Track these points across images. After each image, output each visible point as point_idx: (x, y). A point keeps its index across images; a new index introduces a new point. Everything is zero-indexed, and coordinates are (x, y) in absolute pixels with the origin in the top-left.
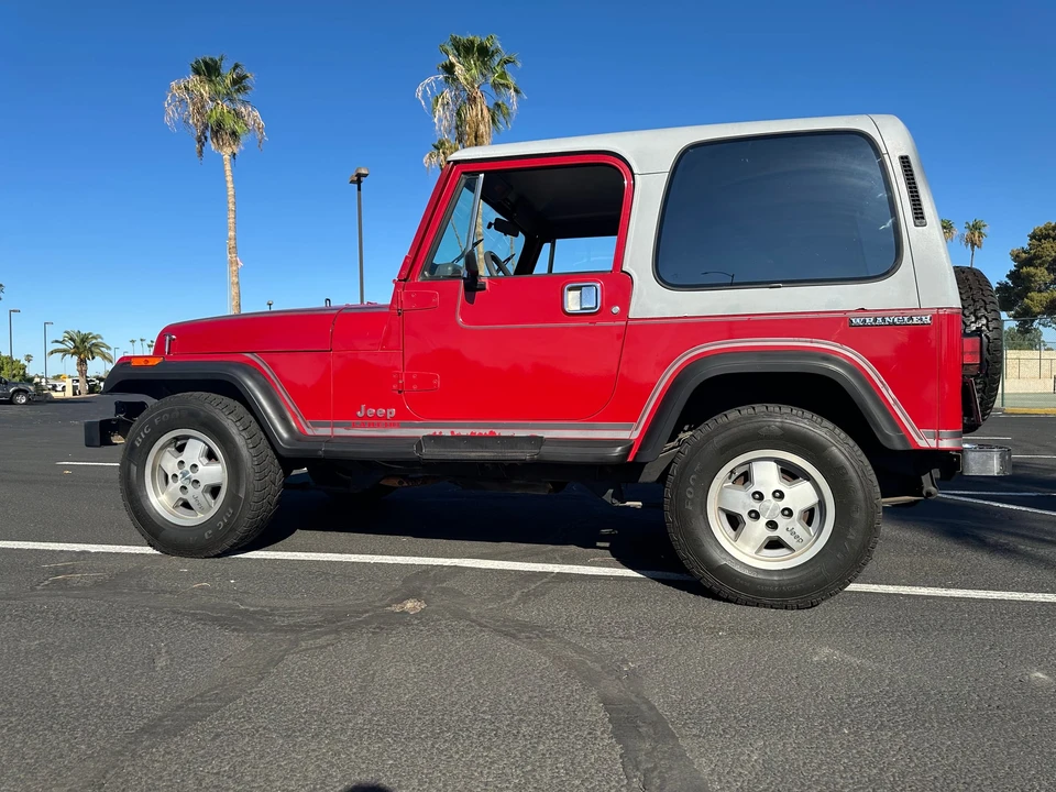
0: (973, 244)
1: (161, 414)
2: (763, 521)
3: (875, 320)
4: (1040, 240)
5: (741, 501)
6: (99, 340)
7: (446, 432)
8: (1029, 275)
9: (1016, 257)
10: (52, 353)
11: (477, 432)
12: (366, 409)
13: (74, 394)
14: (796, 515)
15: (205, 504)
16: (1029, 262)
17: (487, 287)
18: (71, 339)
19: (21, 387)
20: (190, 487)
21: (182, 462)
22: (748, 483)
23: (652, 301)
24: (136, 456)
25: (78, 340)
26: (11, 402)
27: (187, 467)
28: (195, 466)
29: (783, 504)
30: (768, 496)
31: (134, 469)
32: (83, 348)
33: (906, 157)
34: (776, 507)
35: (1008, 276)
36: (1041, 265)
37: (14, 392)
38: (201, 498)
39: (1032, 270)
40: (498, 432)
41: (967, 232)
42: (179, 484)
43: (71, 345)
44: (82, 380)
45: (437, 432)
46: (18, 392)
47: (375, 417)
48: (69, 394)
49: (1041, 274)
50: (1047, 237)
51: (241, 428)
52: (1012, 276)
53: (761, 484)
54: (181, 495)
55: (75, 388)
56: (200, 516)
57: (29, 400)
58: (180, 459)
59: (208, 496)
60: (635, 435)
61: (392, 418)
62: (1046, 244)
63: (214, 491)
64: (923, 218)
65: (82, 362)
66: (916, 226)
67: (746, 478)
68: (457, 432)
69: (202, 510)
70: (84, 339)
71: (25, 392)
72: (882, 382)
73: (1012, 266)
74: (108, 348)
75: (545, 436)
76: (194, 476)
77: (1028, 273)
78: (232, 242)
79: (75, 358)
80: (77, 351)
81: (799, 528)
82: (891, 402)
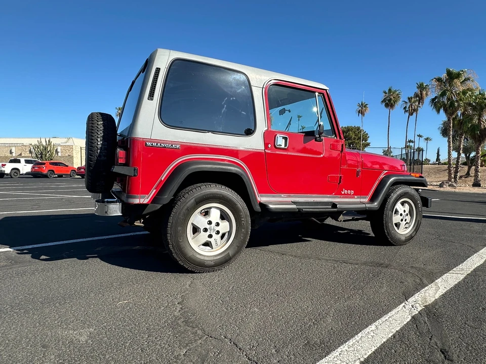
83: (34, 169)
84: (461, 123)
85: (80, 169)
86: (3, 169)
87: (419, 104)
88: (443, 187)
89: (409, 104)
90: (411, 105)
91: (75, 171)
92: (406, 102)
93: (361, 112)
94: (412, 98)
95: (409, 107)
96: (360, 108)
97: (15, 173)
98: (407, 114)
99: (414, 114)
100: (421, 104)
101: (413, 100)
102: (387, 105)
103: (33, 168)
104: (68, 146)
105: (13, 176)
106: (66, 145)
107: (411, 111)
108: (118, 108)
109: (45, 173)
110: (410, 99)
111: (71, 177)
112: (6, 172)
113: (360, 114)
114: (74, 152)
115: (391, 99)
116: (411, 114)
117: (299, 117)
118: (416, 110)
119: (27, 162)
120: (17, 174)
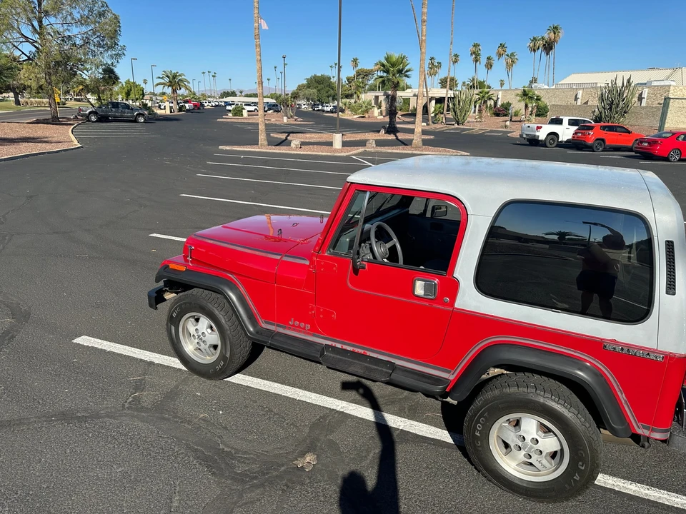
1: (185, 303)
2: (523, 452)
3: (622, 349)
5: (512, 438)
6: (183, 77)
7: (339, 346)
10: (157, 85)
11: (357, 350)
12: (294, 321)
13: (171, 112)
14: (544, 454)
15: (210, 353)
17: (366, 267)
18: (167, 76)
19: (141, 112)
20: (202, 343)
21: (197, 329)
22: (517, 427)
23: (470, 299)
24: (174, 321)
25: (171, 77)
26: (135, 121)
27: (200, 333)
28: (203, 333)
29: (536, 447)
30: (528, 439)
31: (173, 328)
32: (174, 81)
33: (672, 242)
34: (531, 447)
37: (137, 114)
38: (208, 350)
40: (368, 353)
42: (197, 341)
43: (167, 80)
44: (175, 103)
45: (334, 344)
46: (139, 115)
47: (299, 327)
48: (168, 112)
51: (227, 320)
53: (525, 432)
54: (197, 346)
55: (171, 108)
56: (208, 358)
57: (145, 120)
58: (196, 327)
59: (212, 349)
60: (452, 377)
61: (309, 330)
63: (215, 347)
64: (674, 289)
65: (174, 91)
66: (667, 293)
67: (517, 423)
68: (345, 347)
69: (209, 355)
70: (175, 76)
71: (143, 115)
72: (619, 389)
74: (189, 82)
75: (397, 363)
76: (204, 339)
78: (257, 31)
79: (170, 88)
80: (171, 84)
81: (544, 462)
82: (623, 402)
83: (576, 136)
85: (642, 143)
86: (537, 134)
97: (552, 139)
103: (576, 133)
104: (662, 86)
105: (548, 144)
106: (658, 86)
109: (590, 142)
112: (540, 138)
119: (572, 123)
120: (554, 141)
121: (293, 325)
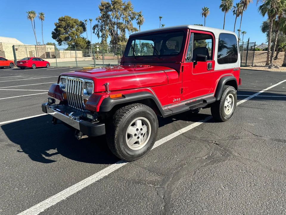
0: (42, 19)
4: (61, 21)
7: (189, 102)
8: (60, 30)
9: (56, 25)
16: (59, 26)
20: (140, 136)
28: (141, 129)
35: (54, 30)
36: (62, 28)
39: (60, 29)
40: (196, 99)
41: (40, 16)
45: (187, 102)
49: (62, 30)
50: (63, 20)
52: (55, 30)
58: (137, 128)
60: (213, 95)
61: (180, 101)
62: (63, 22)
66: (239, 54)
73: (55, 27)
76: (141, 132)
77: (59, 29)
84: (277, 24)
87: (244, 8)
88: (271, 68)
89: (237, 8)
90: (238, 9)
91: (13, 63)
92: (235, 7)
93: (205, 15)
94: (239, 4)
95: (237, 11)
96: (204, 12)
98: (235, 16)
99: (240, 16)
100: (245, 8)
101: (240, 5)
102: (223, 10)
107: (238, 14)
108: (28, 12)
110: (238, 5)
111: (10, 68)
113: (204, 16)
114: (3, 48)
115: (226, 5)
116: (238, 16)
117: (160, 18)
118: (241, 13)
121: (175, 102)
